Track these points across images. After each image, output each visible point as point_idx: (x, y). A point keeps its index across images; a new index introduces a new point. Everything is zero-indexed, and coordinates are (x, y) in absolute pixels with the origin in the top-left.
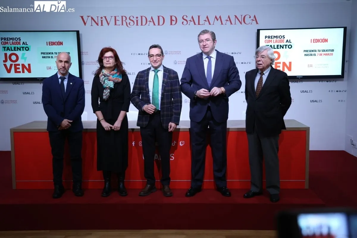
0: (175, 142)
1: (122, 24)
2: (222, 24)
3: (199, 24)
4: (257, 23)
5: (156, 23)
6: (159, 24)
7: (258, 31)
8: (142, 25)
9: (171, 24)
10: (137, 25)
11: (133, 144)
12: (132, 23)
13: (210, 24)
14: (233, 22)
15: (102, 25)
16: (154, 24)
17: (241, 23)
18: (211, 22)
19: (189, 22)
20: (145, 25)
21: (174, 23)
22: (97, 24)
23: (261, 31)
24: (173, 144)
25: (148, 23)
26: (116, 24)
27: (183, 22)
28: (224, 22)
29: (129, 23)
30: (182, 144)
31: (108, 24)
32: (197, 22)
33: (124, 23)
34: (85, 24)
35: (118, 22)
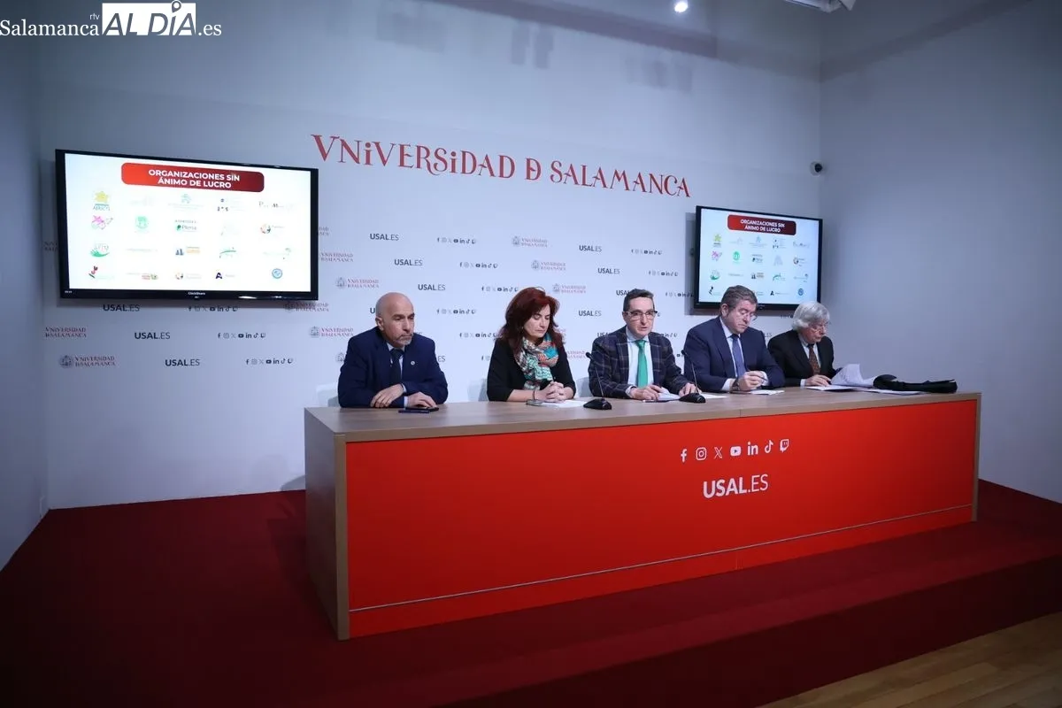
0: (771, 443)
1: (419, 166)
2: (627, 189)
3: (584, 184)
4: (688, 195)
5: (497, 171)
6: (501, 175)
7: (699, 209)
8: (464, 172)
9: (528, 177)
10: (453, 170)
11: (684, 455)
12: (441, 166)
13: (605, 186)
14: (647, 188)
15: (368, 162)
16: (492, 174)
17: (661, 192)
18: (608, 184)
19: (564, 176)
20: (472, 172)
21: (533, 174)
22: (357, 160)
23: (703, 210)
24: (768, 449)
25: (478, 168)
26: (402, 164)
27: (552, 176)
28: (631, 185)
29: (435, 165)
30: (784, 446)
31: (384, 162)
32: (580, 180)
33: (423, 163)
34: (325, 156)
35: (407, 161)
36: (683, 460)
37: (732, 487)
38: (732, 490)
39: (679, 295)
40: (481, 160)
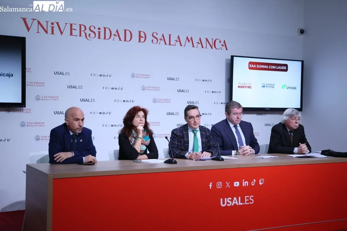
0: (255, 181)
1: (80, 35)
2: (193, 46)
3: (170, 44)
4: (227, 49)
5: (123, 38)
6: (125, 40)
7: (232, 57)
8: (105, 38)
9: (140, 41)
10: (99, 38)
11: (211, 185)
12: (92, 35)
13: (181, 45)
14: (204, 46)
15: (53, 33)
16: (120, 40)
17: (212, 48)
18: (183, 44)
19: (159, 41)
20: (109, 38)
21: (142, 40)
22: (46, 32)
23: (234, 58)
24: (253, 184)
25: (113, 36)
26: (71, 34)
27: (152, 40)
28: (195, 44)
29: (89, 35)
30: (261, 182)
31: (62, 33)
32: (167, 42)
33: (83, 34)
34: (28, 29)
35: (74, 32)
36: (211, 188)
37: (235, 201)
38: (235, 203)
39: (222, 103)
40: (114, 32)
